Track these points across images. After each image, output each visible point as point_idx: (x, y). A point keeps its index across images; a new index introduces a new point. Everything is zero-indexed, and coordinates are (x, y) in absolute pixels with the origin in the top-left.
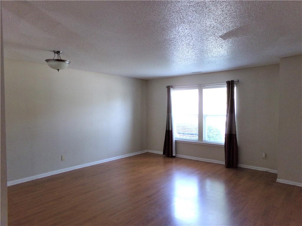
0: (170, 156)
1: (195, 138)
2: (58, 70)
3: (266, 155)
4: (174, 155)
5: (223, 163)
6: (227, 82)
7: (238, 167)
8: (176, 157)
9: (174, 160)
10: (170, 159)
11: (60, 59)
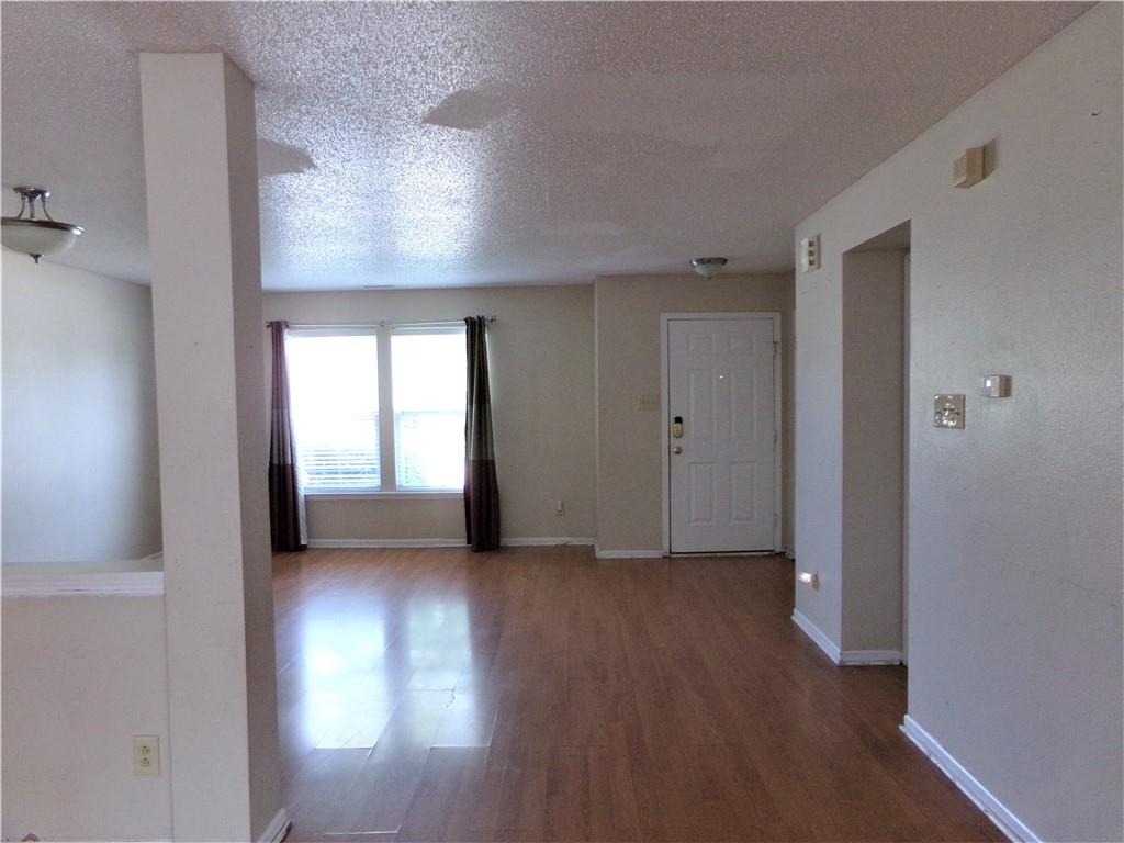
0: (292, 546)
1: (371, 482)
2: (36, 257)
3: (563, 505)
4: (303, 542)
5: (462, 542)
6: (466, 320)
7: (503, 547)
8: (310, 549)
9: (304, 558)
10: (293, 557)
11: (47, 219)
